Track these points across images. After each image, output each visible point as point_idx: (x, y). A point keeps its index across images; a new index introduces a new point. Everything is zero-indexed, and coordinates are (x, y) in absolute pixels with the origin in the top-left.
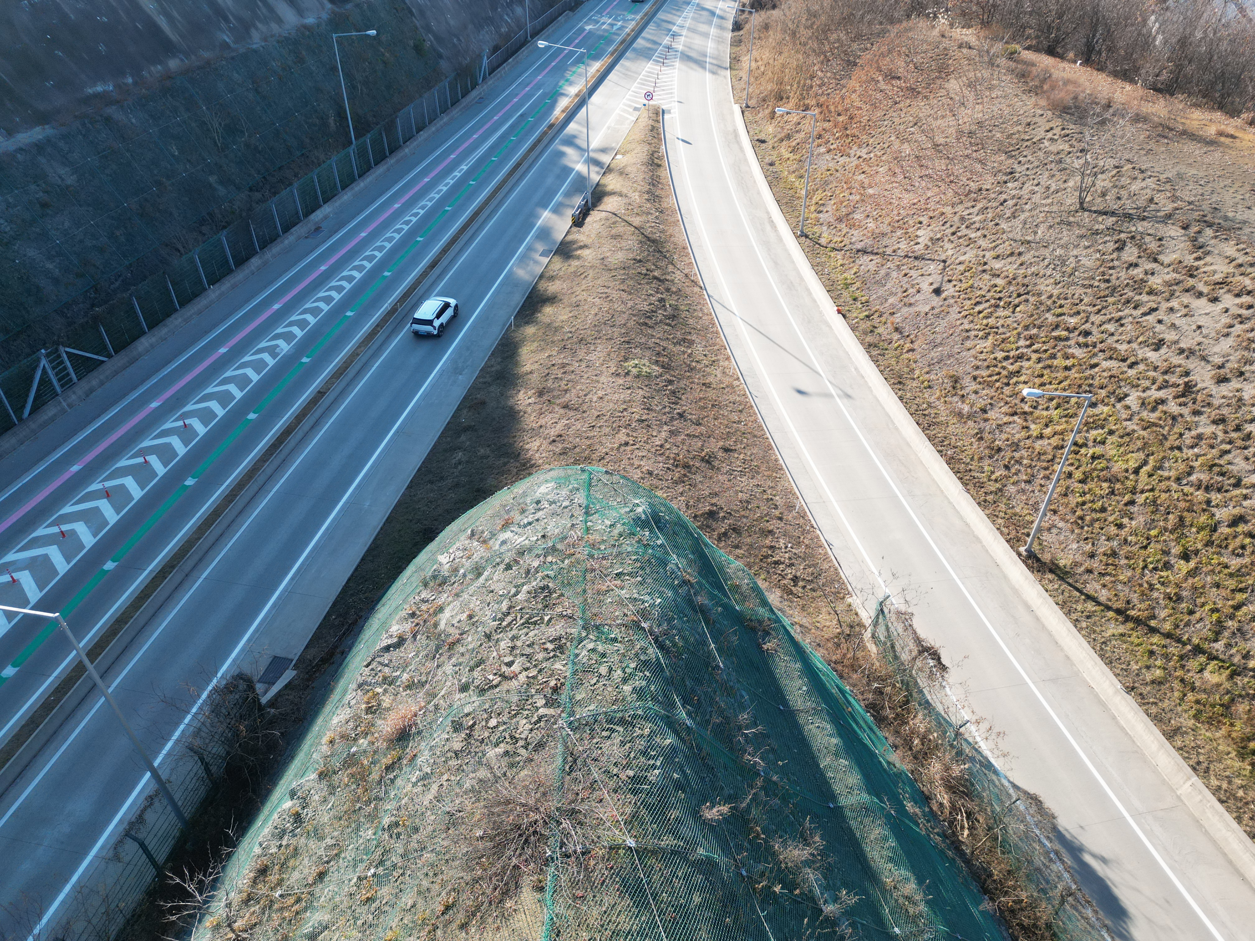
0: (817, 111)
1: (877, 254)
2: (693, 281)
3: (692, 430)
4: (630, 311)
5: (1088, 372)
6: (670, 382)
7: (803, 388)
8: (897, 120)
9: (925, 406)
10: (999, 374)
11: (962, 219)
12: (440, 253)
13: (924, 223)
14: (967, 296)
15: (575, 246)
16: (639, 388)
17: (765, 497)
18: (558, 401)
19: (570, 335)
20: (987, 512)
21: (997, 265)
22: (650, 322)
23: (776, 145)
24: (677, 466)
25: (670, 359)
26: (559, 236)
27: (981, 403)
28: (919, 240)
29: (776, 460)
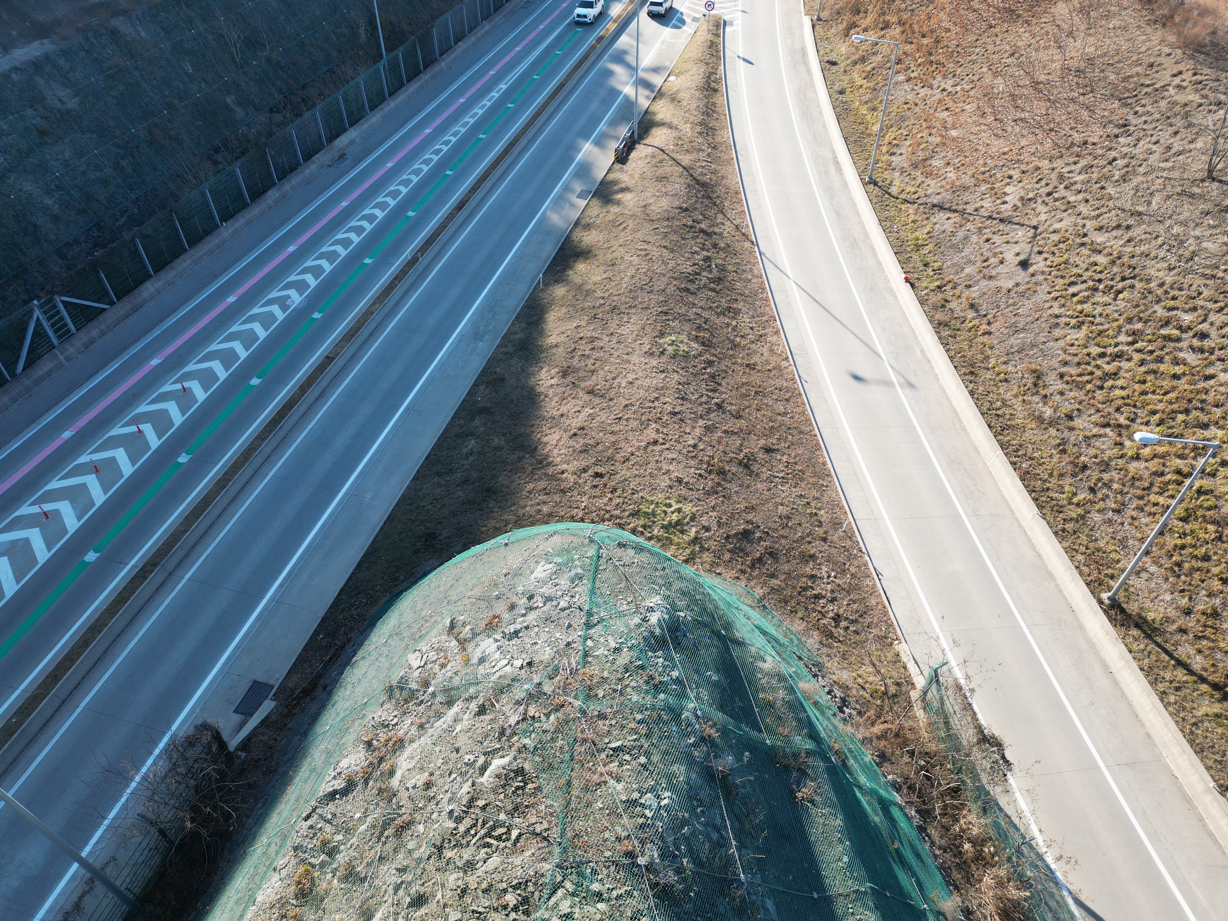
0: (898, 30)
1: (955, 211)
2: (744, 234)
3: (731, 424)
4: (671, 274)
5: (1201, 385)
6: (710, 363)
7: (860, 373)
8: (990, 48)
9: (999, 404)
10: (1092, 373)
11: (1061, 177)
12: (469, 192)
13: (1015, 177)
14: (1059, 274)
15: (616, 188)
16: (674, 371)
17: (809, 511)
18: (583, 385)
19: (602, 302)
20: (1066, 544)
21: (1100, 238)
22: (691, 287)
23: (848, 68)
24: (710, 472)
25: (712, 334)
26: (600, 174)
27: (1066, 407)
28: (1007, 199)
29: (824, 464)
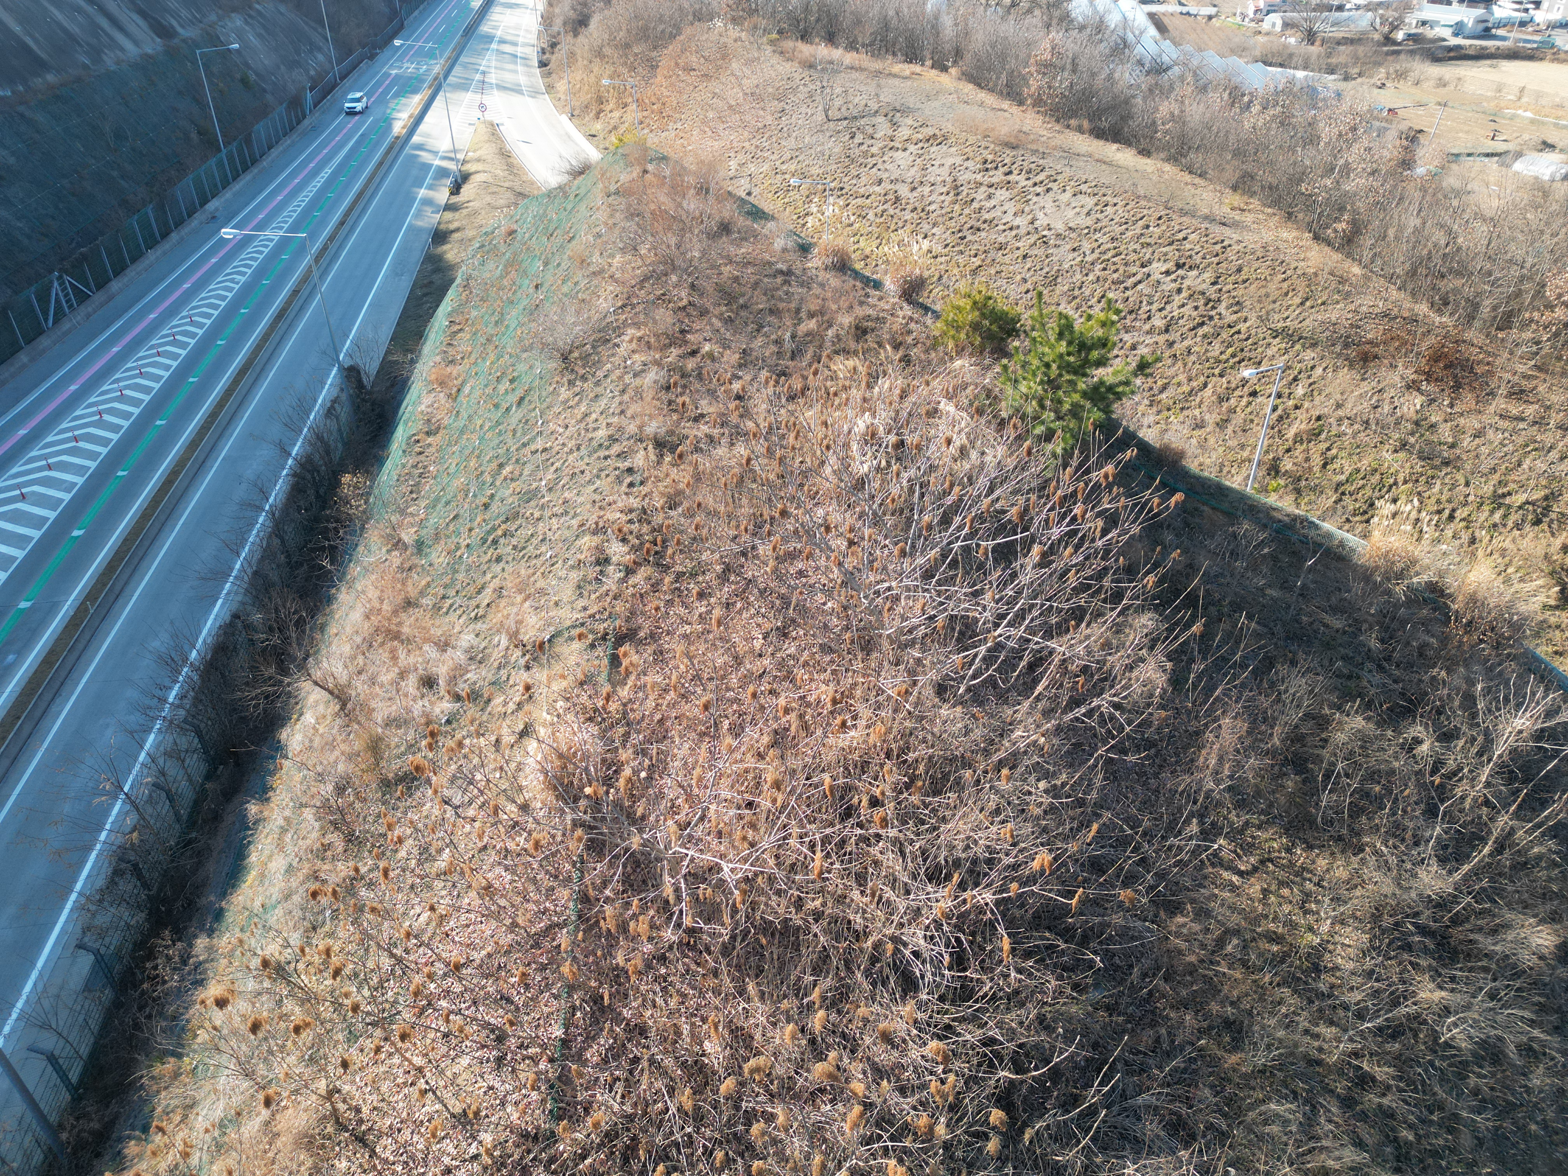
0: (635, 105)
8: (699, 99)
11: (757, 147)
14: (768, 191)
15: (459, 203)
23: (606, 136)
26: (442, 202)
28: (731, 168)
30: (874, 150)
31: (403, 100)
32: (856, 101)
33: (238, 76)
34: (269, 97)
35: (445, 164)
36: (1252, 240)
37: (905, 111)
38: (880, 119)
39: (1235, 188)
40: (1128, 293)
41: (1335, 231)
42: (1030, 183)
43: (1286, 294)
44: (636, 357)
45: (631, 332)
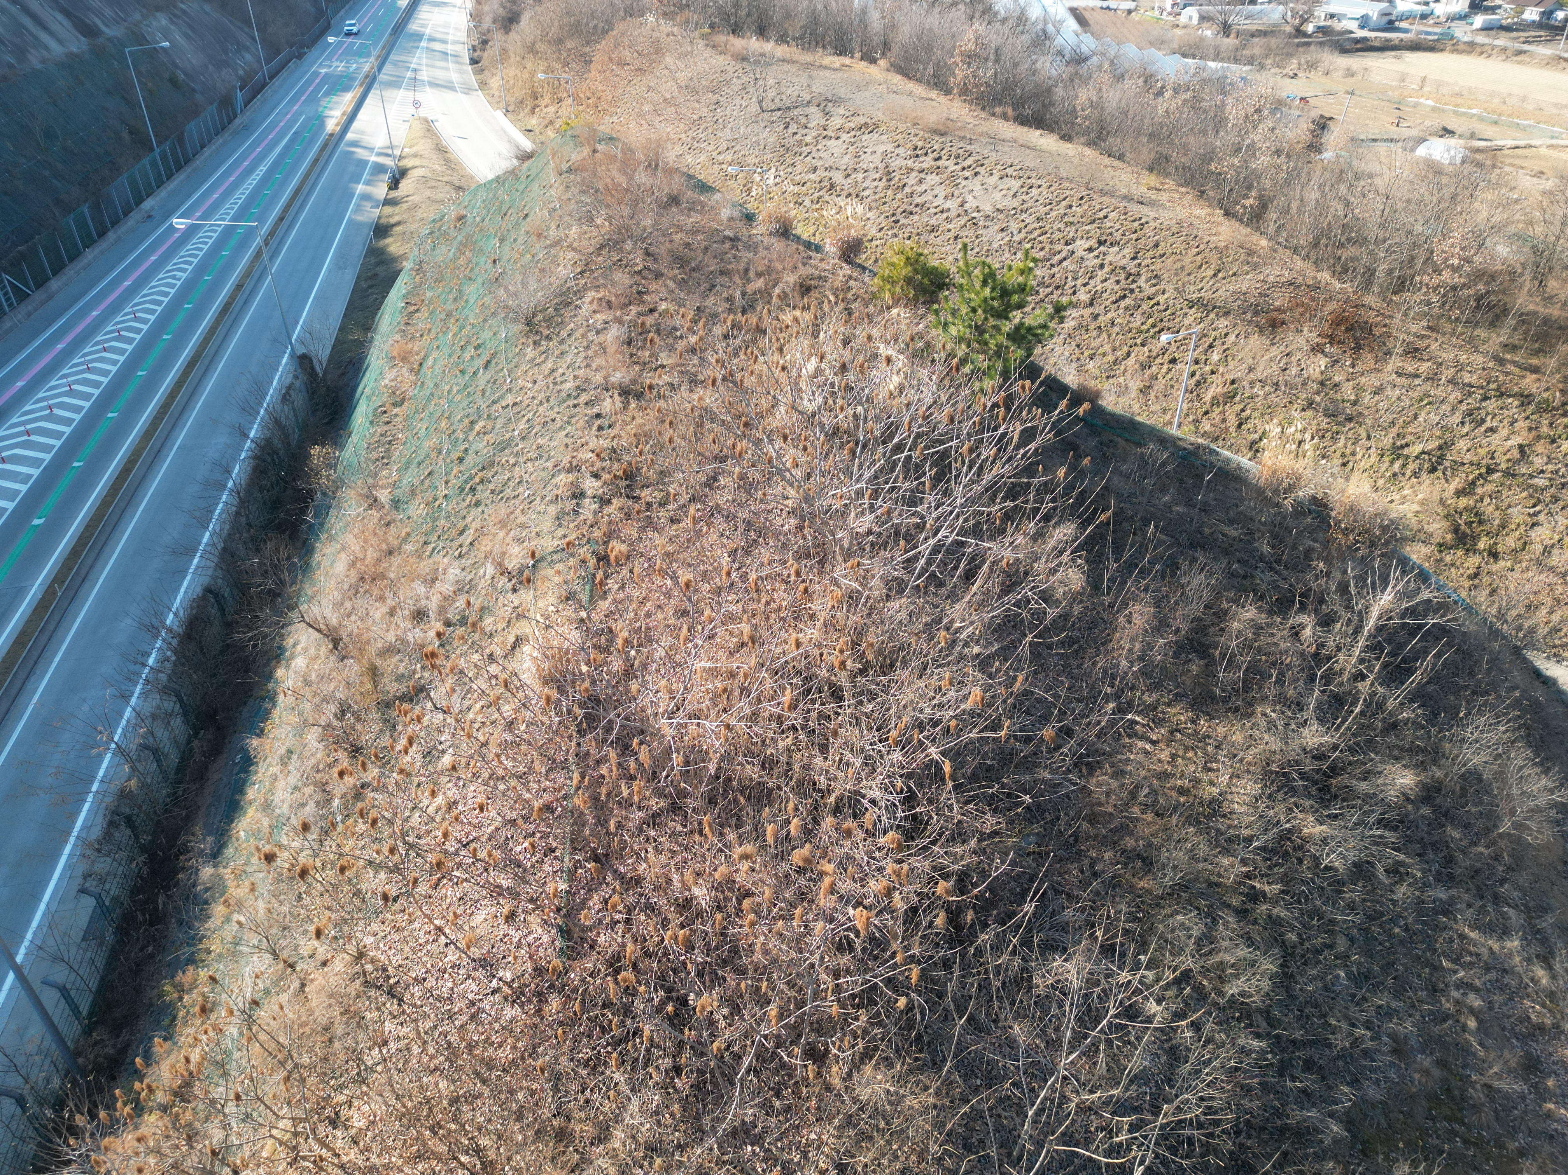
0: (570, 100)
8: (634, 92)
15: (399, 198)
23: (542, 131)
26: (381, 197)
30: (808, 139)
31: (335, 98)
32: (789, 92)
33: (167, 76)
34: (199, 97)
35: (381, 160)
36: (1167, 217)
37: (836, 101)
38: (813, 109)
39: (1151, 170)
40: (1055, 270)
41: (1245, 207)
42: (959, 167)
43: (1200, 267)
44: (598, 316)
45: (591, 294)
